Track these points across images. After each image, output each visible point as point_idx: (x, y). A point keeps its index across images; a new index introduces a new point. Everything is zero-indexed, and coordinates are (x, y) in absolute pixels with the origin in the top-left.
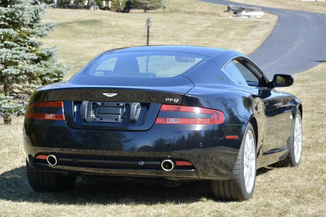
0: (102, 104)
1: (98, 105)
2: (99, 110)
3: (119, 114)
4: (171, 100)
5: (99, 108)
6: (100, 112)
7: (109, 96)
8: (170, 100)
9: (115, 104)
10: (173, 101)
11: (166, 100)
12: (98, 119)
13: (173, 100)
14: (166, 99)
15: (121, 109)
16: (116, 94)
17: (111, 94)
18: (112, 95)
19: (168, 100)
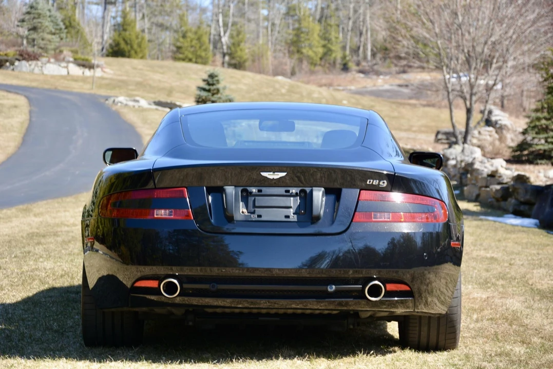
0: (260, 191)
1: (251, 193)
2: (254, 201)
3: (290, 207)
4: (376, 182)
5: (253, 198)
6: (257, 205)
7: (272, 178)
8: (374, 183)
9: (281, 190)
10: (379, 184)
11: (368, 183)
12: (254, 217)
13: (379, 182)
14: (368, 181)
15: (292, 198)
16: (284, 174)
17: (276, 173)
18: (277, 175)
19: (371, 183)
